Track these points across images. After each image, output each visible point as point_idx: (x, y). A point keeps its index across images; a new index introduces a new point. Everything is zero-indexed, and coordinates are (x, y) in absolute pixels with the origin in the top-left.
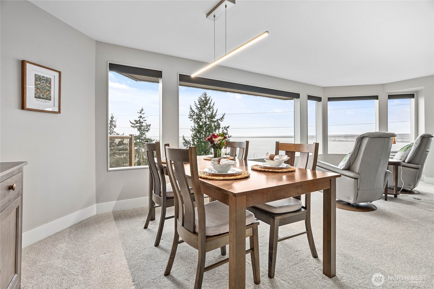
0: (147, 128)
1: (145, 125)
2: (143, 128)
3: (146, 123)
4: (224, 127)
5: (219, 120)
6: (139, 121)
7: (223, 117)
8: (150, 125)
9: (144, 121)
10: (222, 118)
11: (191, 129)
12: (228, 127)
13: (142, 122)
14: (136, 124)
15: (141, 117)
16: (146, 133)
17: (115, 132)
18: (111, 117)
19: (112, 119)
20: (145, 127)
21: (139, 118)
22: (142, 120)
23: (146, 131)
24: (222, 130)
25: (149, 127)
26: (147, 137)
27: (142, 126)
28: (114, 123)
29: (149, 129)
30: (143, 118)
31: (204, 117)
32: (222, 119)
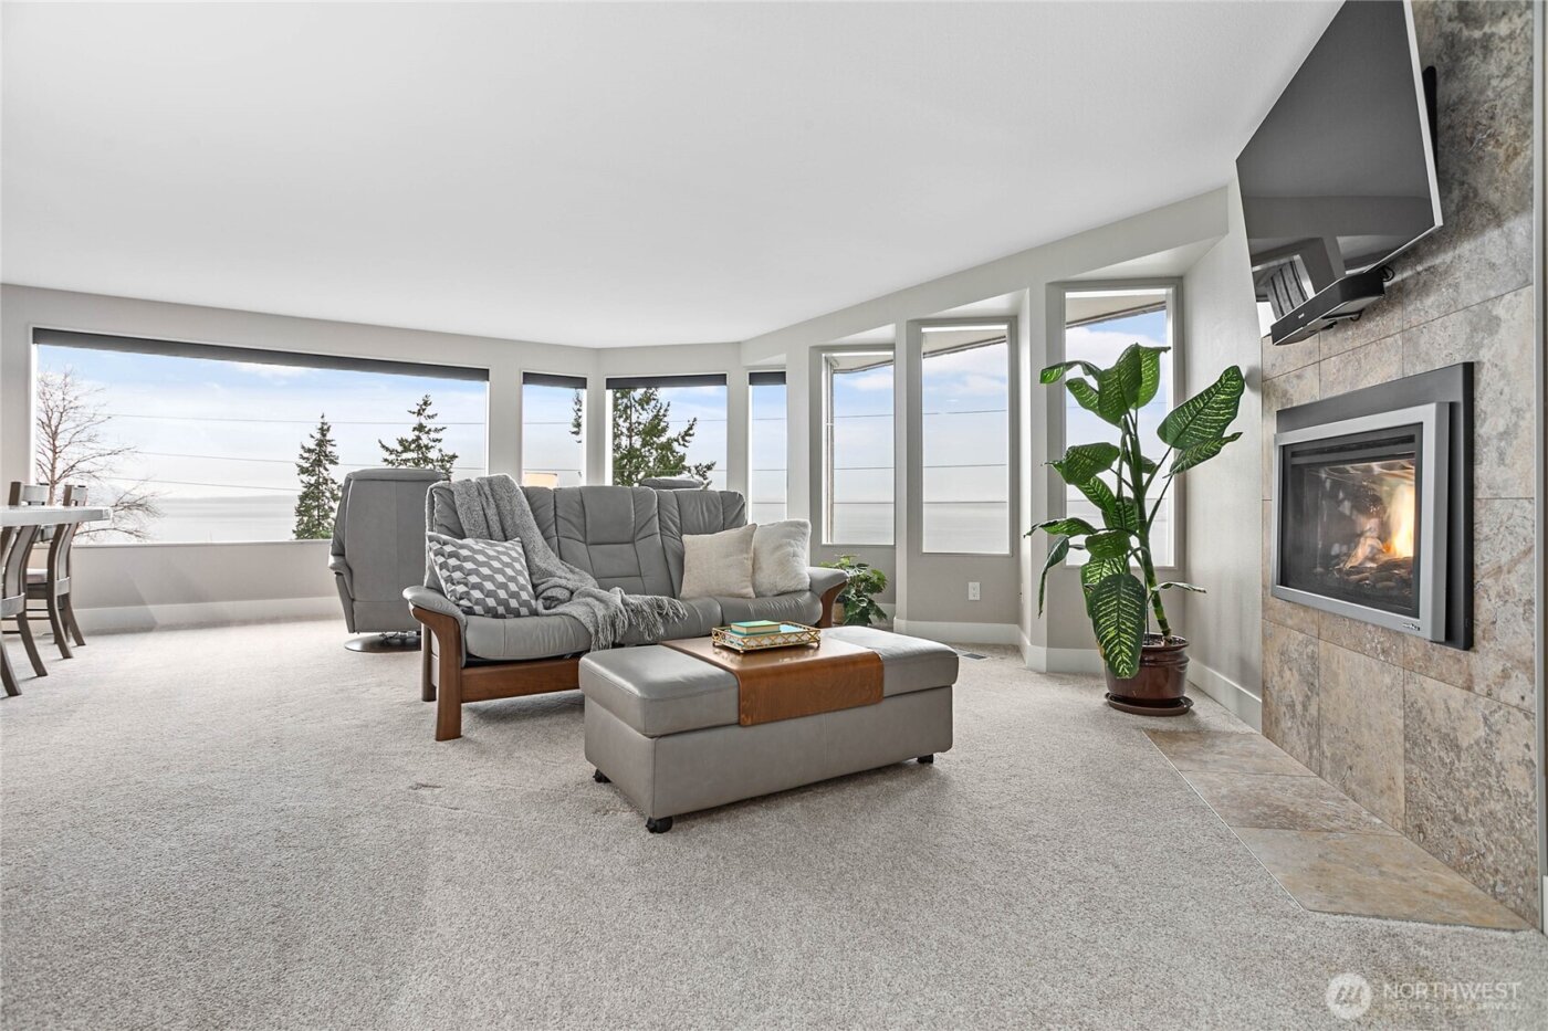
0: (443, 467)
1: (435, 458)
3: (440, 450)
4: (696, 468)
5: (677, 440)
6: (413, 441)
7: (691, 432)
9: (433, 444)
10: (687, 434)
12: (709, 468)
13: (427, 447)
14: (402, 452)
15: (420, 428)
17: (333, 482)
18: (319, 426)
19: (324, 435)
20: (438, 465)
21: (417, 433)
22: (425, 440)
25: (449, 465)
28: (329, 449)
30: (428, 433)
32: (687, 438)
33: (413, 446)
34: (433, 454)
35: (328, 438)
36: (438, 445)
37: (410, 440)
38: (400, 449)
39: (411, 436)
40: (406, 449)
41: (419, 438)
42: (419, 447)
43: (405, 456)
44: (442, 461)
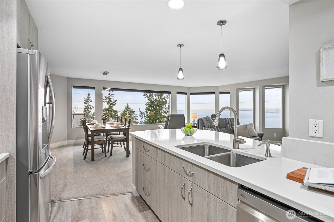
0: (114, 103)
1: (113, 101)
2: (111, 102)
5: (166, 97)
6: (108, 97)
8: (117, 100)
9: (112, 98)
11: (146, 104)
13: (111, 98)
14: (106, 99)
15: (109, 94)
16: (114, 107)
17: (91, 106)
18: (88, 94)
19: (89, 96)
20: (113, 102)
22: (110, 97)
23: (113, 105)
24: (168, 104)
25: (115, 102)
26: (114, 109)
27: (110, 101)
28: (90, 99)
29: (115, 104)
30: (111, 95)
31: (155, 95)
33: (108, 98)
34: (112, 100)
35: (90, 96)
36: (113, 98)
37: (107, 97)
38: (105, 99)
39: (107, 96)
40: (107, 99)
41: (109, 96)
42: (109, 98)
43: (106, 100)
44: (114, 101)
